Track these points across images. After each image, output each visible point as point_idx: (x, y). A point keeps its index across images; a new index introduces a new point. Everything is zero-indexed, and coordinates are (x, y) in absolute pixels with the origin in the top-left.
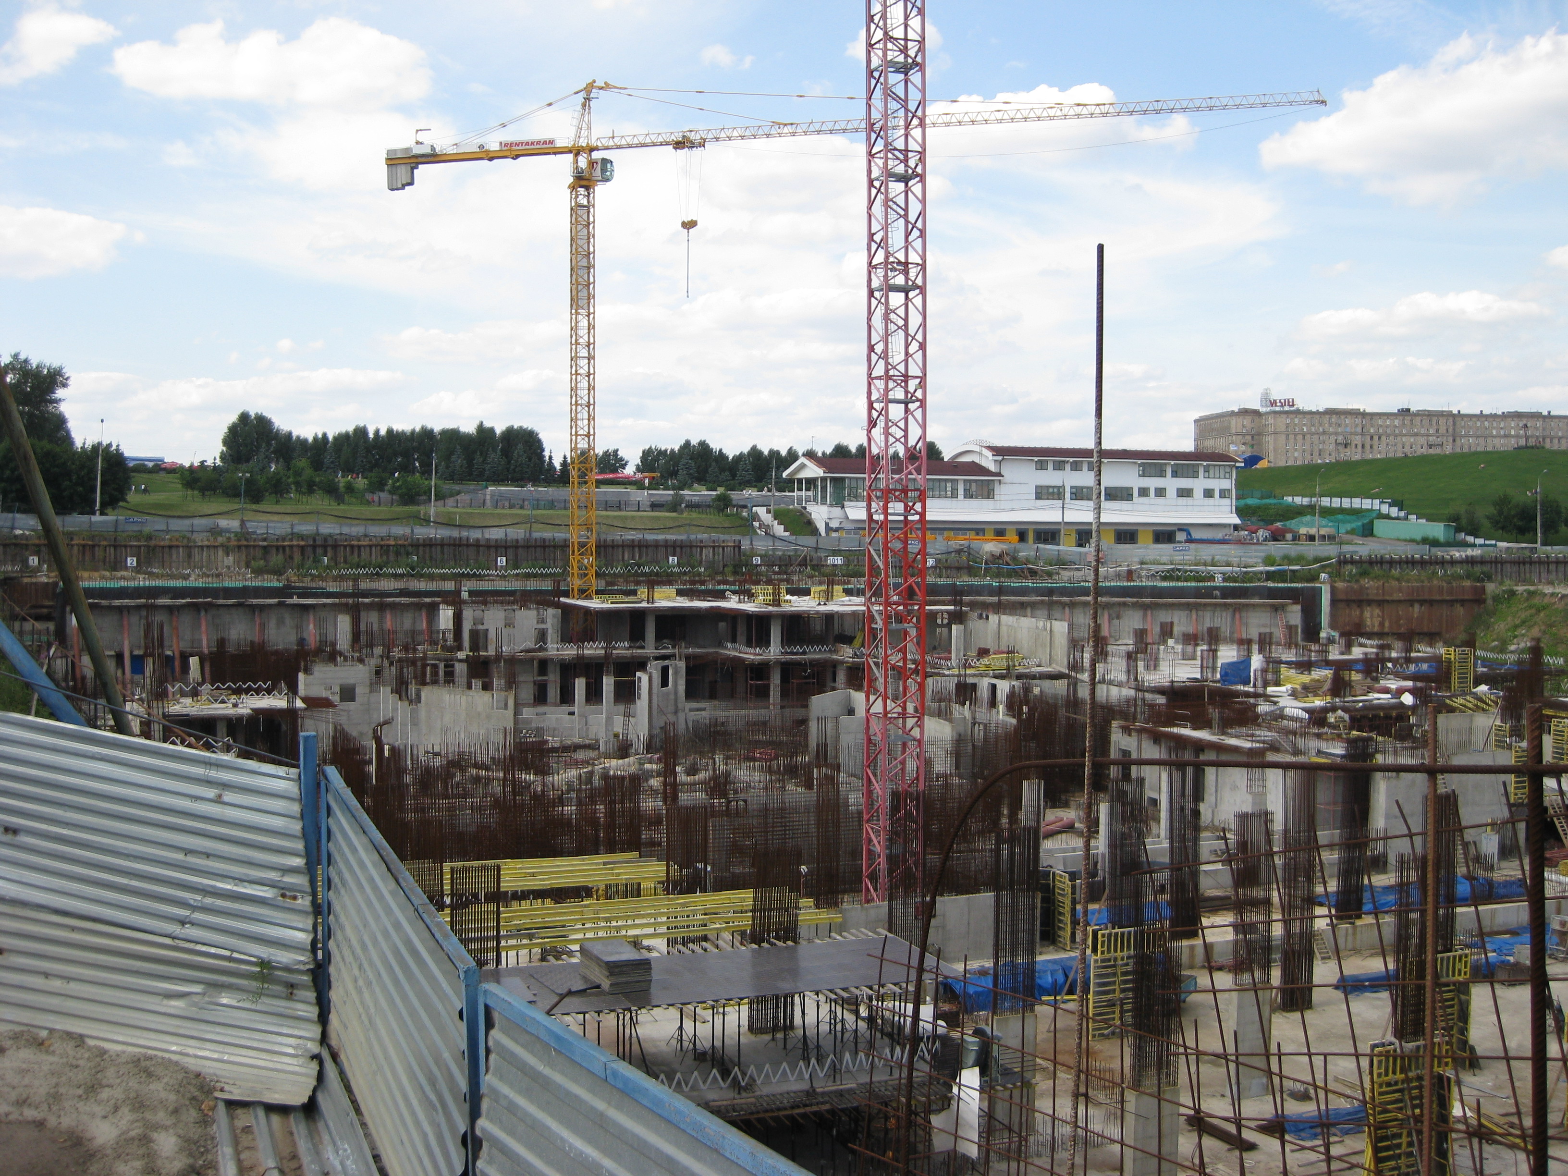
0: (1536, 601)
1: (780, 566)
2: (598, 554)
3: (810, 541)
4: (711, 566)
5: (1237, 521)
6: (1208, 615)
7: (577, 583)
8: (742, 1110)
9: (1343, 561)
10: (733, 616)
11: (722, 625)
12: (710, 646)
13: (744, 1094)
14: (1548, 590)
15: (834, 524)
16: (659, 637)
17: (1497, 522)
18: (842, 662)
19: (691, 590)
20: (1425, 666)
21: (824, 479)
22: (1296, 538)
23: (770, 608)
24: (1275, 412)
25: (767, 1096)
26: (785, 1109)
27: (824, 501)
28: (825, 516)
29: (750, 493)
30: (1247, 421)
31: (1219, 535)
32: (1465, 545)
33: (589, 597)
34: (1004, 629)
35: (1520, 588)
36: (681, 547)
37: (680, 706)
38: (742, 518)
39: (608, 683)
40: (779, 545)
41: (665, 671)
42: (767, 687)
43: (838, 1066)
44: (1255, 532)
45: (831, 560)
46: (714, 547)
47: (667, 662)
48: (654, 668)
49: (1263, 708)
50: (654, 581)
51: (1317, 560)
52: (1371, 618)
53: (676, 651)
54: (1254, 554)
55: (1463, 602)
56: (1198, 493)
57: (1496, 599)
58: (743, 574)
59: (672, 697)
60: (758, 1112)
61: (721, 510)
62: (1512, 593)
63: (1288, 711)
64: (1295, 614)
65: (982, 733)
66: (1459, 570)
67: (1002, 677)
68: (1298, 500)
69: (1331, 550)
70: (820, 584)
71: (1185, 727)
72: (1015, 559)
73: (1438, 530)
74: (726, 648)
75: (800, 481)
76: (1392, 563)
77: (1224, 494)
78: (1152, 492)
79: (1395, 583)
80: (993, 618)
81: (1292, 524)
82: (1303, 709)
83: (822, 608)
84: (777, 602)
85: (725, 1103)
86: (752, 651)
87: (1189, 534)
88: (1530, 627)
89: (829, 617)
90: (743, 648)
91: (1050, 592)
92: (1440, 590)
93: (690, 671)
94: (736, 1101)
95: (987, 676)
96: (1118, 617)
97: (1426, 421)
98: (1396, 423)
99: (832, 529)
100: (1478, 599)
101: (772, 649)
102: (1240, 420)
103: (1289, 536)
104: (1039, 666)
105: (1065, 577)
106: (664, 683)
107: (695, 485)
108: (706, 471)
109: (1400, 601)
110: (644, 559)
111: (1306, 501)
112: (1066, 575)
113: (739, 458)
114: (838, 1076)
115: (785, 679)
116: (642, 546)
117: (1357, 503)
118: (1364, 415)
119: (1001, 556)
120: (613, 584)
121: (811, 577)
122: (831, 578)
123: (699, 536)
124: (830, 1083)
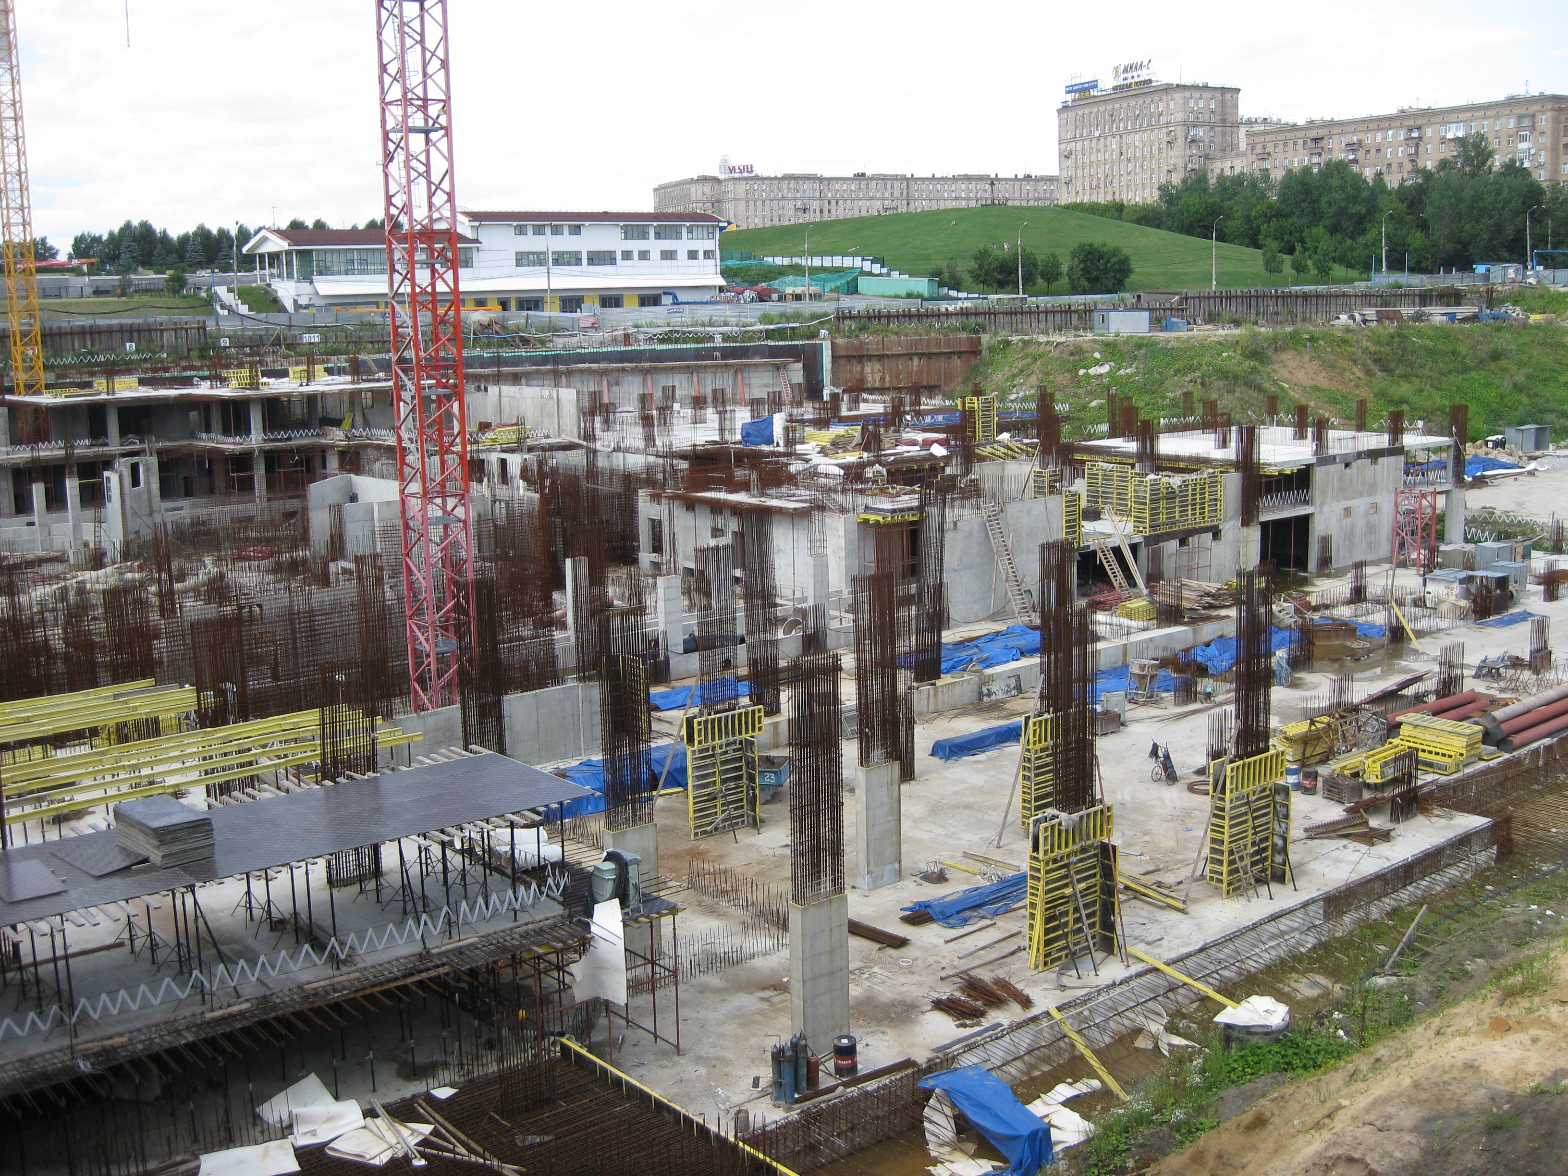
0: (1032, 349)
1: (251, 347)
2: (44, 343)
3: (280, 318)
4: (174, 351)
5: (722, 282)
6: (709, 377)
7: (22, 377)
8: (345, 988)
9: (842, 317)
10: (205, 404)
11: (193, 414)
12: (183, 439)
13: (344, 969)
14: (1042, 339)
15: (303, 301)
16: (124, 432)
17: (979, 276)
18: (333, 447)
19: (153, 378)
20: (940, 418)
21: (288, 253)
22: (782, 298)
23: (248, 392)
24: (734, 179)
25: (373, 967)
26: (396, 979)
27: (290, 276)
28: (293, 293)
29: (203, 275)
30: (707, 188)
31: (707, 297)
32: (948, 298)
33: (38, 393)
34: (505, 400)
35: (1015, 339)
36: (139, 331)
37: (155, 506)
38: (201, 299)
39: (72, 486)
40: (248, 324)
41: (135, 468)
42: (251, 479)
43: (453, 918)
44: (742, 293)
45: (307, 338)
46: (176, 330)
47: (136, 459)
48: (123, 465)
49: (795, 467)
50: (112, 370)
51: (814, 317)
52: (872, 373)
53: (146, 446)
54: (749, 313)
55: (960, 354)
56: (682, 255)
57: (991, 349)
58: (211, 358)
59: (145, 497)
60: (364, 988)
61: (176, 292)
62: (1007, 343)
63: (821, 469)
64: (796, 373)
65: (504, 511)
66: (954, 322)
67: (512, 451)
68: (779, 261)
69: (827, 307)
70: (297, 364)
71: (720, 490)
72: (504, 327)
73: (922, 285)
74: (201, 439)
75: (262, 256)
76: (889, 316)
77: (708, 254)
78: (636, 255)
79: (894, 338)
80: (493, 390)
81: (776, 284)
82: (838, 465)
83: (305, 389)
84: (254, 386)
85: (322, 983)
86: (231, 440)
87: (675, 297)
88: (1028, 376)
89: (312, 399)
90: (220, 437)
91: (545, 360)
92: (938, 343)
93: (163, 467)
94: (336, 980)
95: (495, 450)
96: (617, 384)
97: (881, 185)
98: (853, 187)
99: (301, 306)
100: (974, 350)
101: (253, 436)
102: (700, 187)
103: (775, 296)
104: (548, 437)
105: (559, 345)
106: (135, 482)
107: (140, 269)
108: (151, 254)
109: (899, 356)
110: (96, 348)
111: (786, 261)
112: (559, 342)
113: (185, 240)
114: (454, 931)
115: (269, 469)
116: (93, 332)
117: (837, 261)
118: (821, 179)
119: (490, 325)
120: (64, 376)
121: (286, 357)
122: (310, 358)
123: (159, 319)
124: (446, 941)
